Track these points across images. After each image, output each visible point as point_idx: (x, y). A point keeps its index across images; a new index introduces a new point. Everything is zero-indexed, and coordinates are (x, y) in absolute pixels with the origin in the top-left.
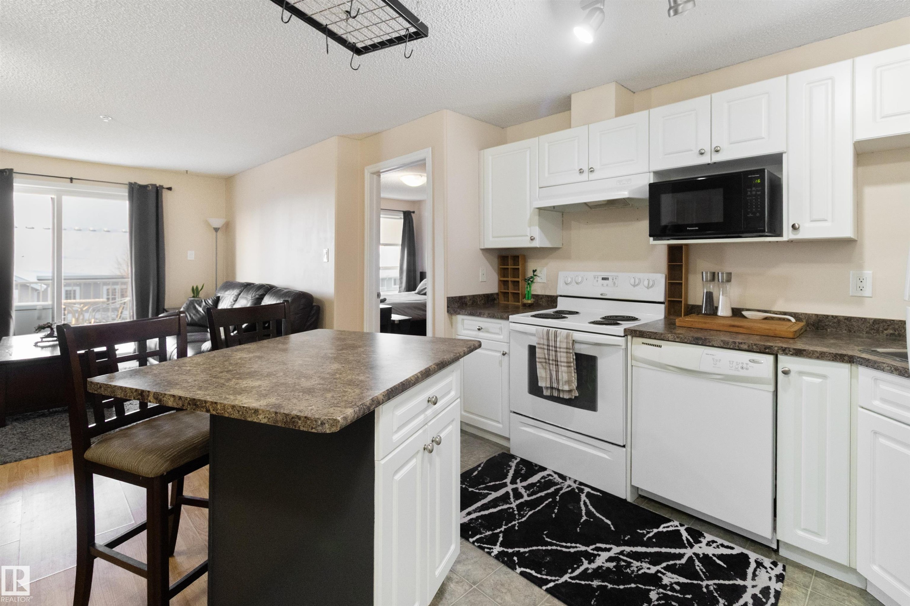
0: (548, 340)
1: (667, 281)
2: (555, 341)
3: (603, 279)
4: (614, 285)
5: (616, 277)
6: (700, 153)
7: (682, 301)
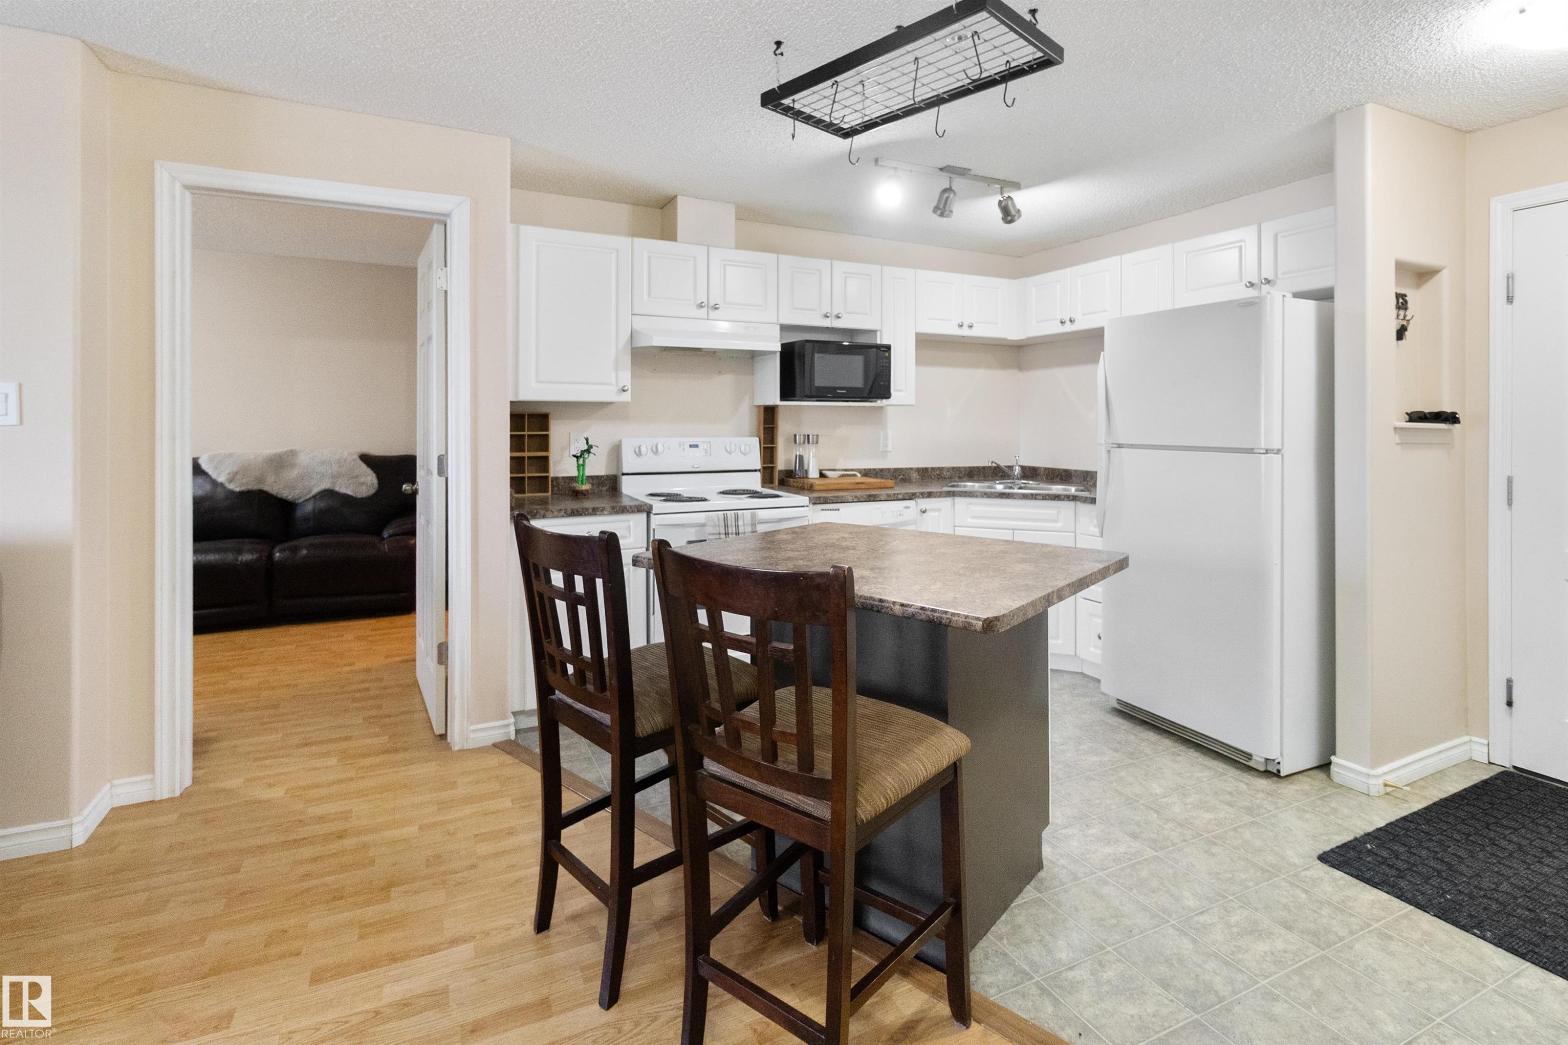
0: (726, 526)
1: (762, 446)
2: (737, 526)
3: (691, 446)
4: (706, 454)
5: (709, 443)
6: (826, 316)
7: (776, 467)
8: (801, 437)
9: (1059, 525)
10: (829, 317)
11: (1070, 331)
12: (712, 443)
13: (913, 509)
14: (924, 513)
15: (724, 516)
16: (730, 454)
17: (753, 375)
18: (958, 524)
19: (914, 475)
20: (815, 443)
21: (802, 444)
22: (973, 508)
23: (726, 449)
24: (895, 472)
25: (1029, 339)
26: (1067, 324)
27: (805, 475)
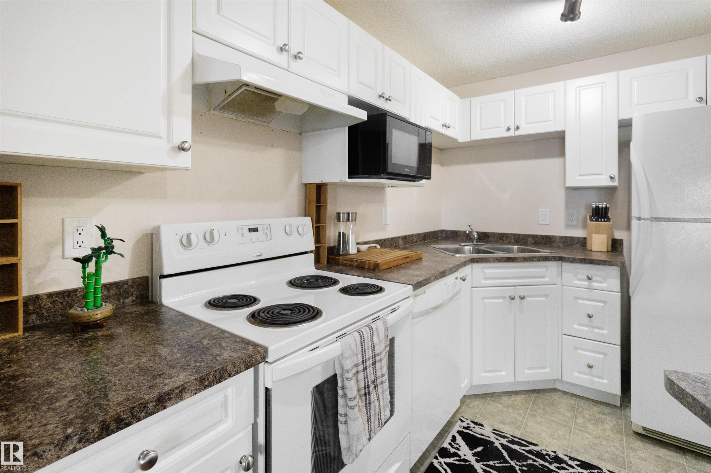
1: (315, 225)
3: (251, 230)
4: (267, 238)
5: (267, 225)
6: (380, 96)
7: (325, 246)
8: (344, 215)
9: (547, 279)
10: (383, 98)
11: (513, 135)
12: (269, 224)
13: (459, 278)
14: (464, 280)
15: (361, 336)
16: (289, 236)
17: (301, 152)
18: (474, 286)
19: (401, 242)
20: (354, 220)
21: (344, 222)
22: (487, 271)
23: (285, 231)
24: (391, 241)
25: (472, 142)
26: (512, 130)
27: (347, 251)
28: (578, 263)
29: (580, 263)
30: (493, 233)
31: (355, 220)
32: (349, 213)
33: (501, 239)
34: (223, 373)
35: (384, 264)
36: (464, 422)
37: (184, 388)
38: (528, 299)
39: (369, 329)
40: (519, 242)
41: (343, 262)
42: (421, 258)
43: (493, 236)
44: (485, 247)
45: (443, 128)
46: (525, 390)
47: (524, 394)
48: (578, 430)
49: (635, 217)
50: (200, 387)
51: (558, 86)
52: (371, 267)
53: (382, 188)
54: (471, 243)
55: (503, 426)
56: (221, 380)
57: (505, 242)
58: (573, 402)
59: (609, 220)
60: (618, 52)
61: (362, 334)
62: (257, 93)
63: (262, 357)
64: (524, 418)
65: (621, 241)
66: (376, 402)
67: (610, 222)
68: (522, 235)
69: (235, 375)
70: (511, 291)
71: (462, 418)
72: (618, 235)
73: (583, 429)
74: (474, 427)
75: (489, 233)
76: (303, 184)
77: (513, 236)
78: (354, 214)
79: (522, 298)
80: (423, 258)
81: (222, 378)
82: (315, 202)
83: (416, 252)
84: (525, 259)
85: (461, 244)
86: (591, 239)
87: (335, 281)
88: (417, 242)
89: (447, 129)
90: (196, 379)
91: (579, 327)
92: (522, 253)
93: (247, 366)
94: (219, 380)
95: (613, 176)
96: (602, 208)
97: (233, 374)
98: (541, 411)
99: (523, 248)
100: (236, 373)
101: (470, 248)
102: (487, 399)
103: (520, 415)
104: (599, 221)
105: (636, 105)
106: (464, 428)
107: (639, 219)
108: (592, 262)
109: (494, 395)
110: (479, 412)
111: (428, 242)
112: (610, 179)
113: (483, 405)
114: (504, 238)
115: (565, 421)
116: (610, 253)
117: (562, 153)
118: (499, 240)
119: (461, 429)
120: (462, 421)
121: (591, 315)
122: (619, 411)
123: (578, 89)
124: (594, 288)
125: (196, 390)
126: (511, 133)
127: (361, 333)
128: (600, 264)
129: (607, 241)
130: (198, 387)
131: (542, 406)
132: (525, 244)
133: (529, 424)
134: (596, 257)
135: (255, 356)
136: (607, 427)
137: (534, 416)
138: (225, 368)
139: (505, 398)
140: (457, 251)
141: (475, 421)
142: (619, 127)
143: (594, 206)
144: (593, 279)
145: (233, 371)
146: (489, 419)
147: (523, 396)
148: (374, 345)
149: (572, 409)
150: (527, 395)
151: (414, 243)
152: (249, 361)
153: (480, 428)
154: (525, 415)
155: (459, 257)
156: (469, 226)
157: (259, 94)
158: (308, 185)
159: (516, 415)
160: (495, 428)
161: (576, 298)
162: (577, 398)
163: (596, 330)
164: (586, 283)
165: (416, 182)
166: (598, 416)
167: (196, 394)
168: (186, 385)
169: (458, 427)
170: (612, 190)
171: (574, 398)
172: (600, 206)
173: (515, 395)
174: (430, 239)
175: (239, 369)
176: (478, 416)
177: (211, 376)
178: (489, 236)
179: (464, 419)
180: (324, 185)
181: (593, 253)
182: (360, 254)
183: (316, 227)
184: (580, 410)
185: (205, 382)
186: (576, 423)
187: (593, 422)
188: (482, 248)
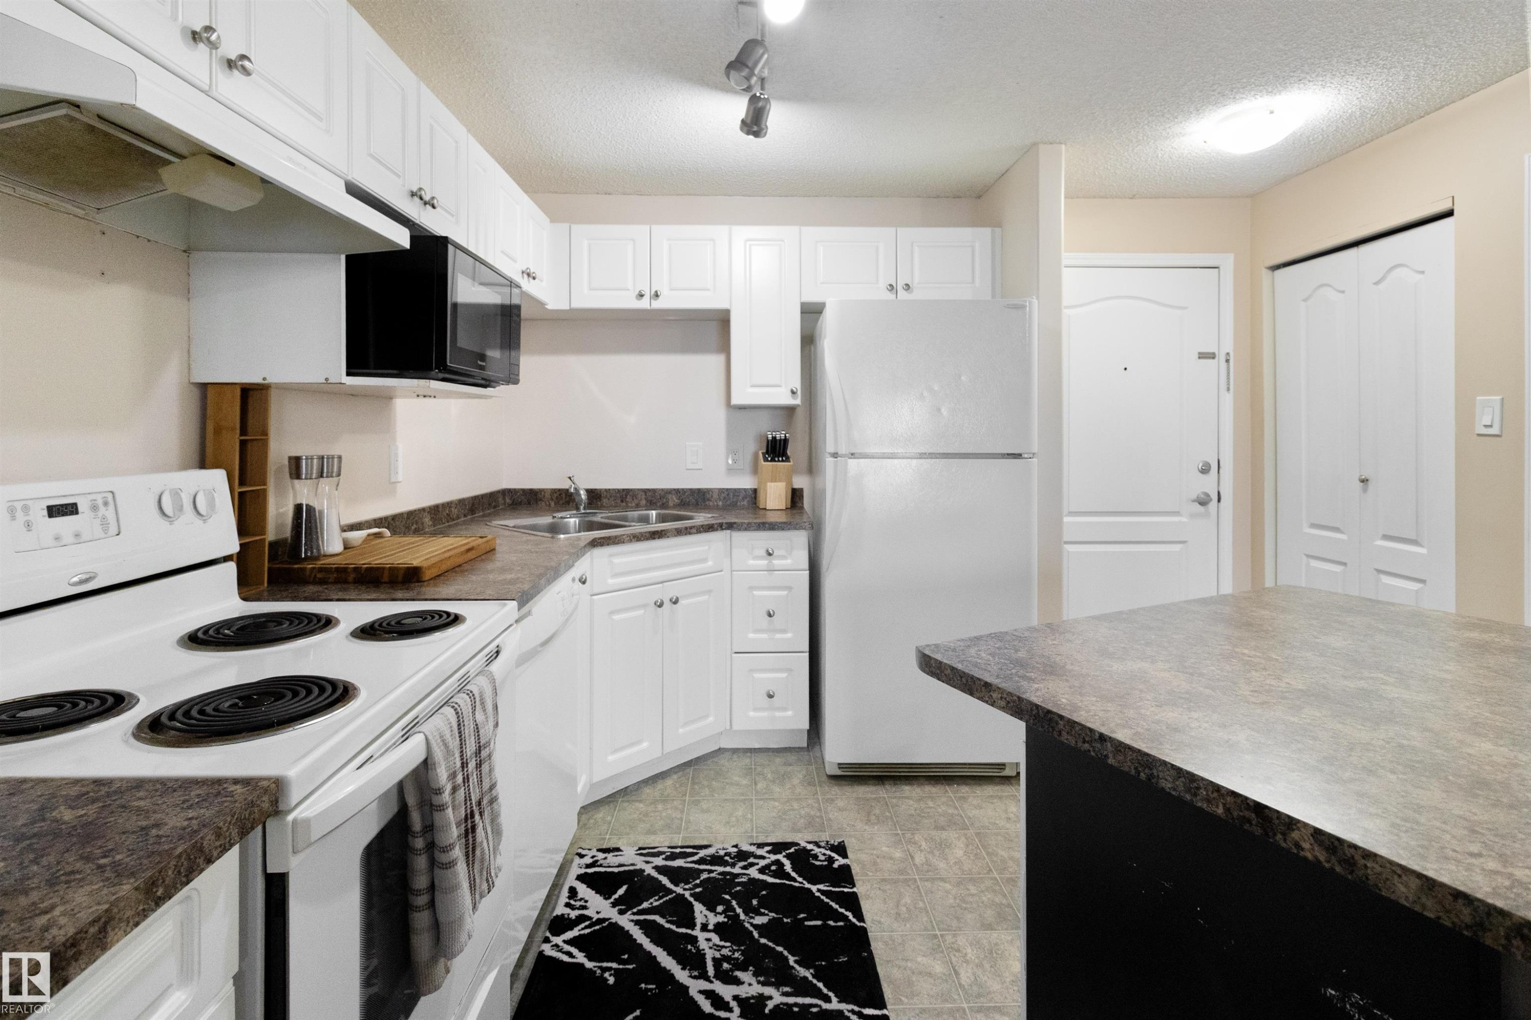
1: (236, 490)
3: (53, 512)
4: (106, 531)
5: (105, 495)
6: (413, 194)
7: (264, 540)
8: (312, 462)
9: (710, 563)
10: (421, 198)
11: (649, 308)
12: (112, 492)
13: (577, 580)
14: (584, 583)
15: (457, 713)
16: (171, 523)
17: (189, 300)
18: (596, 591)
19: (427, 520)
20: (334, 474)
21: (311, 479)
22: (616, 560)
23: (161, 508)
24: (408, 518)
25: (572, 310)
26: (646, 298)
27: (318, 550)
28: (755, 530)
29: (757, 530)
30: (608, 491)
31: (339, 475)
32: (323, 458)
33: (622, 501)
34: (196, 858)
35: (429, 568)
36: (586, 855)
37: (110, 919)
38: (683, 602)
39: (468, 697)
40: (655, 503)
41: (316, 575)
42: (494, 549)
43: (608, 496)
44: (602, 518)
45: (523, 277)
46: (678, 766)
47: (676, 773)
48: (761, 800)
49: (829, 453)
50: (146, 907)
51: (720, 231)
52: (398, 576)
53: (387, 397)
54: (575, 512)
55: (653, 837)
56: (191, 876)
57: (630, 505)
58: (747, 761)
59: (788, 459)
60: (796, 196)
61: (459, 709)
62: (102, 131)
63: (272, 802)
64: (682, 812)
65: (801, 490)
66: (485, 844)
67: (789, 462)
68: (660, 490)
69: (220, 857)
70: (657, 593)
71: (580, 851)
72: (800, 482)
73: (766, 796)
74: (605, 858)
75: (601, 490)
76: (193, 383)
77: (643, 494)
78: (336, 460)
79: (676, 602)
80: (497, 548)
81: (194, 871)
82: (238, 431)
83: (481, 537)
84: (679, 532)
85: (554, 515)
86: (766, 491)
87: (326, 621)
88: (458, 518)
89: (529, 280)
90: (136, 889)
91: (757, 635)
92: (663, 522)
93: (243, 829)
94: (186, 876)
95: (794, 389)
96: (780, 440)
97: (215, 854)
98: (707, 791)
99: (664, 514)
100: (221, 852)
101: (575, 521)
102: (617, 802)
103: (676, 808)
104: (775, 461)
105: (822, 283)
106: (588, 866)
107: (835, 455)
108: (773, 527)
109: (628, 791)
110: (608, 830)
111: (479, 517)
112: (790, 394)
113: (613, 816)
114: (629, 499)
115: (742, 794)
116: (789, 511)
117: (724, 346)
118: (619, 501)
119: (583, 871)
120: (581, 856)
121: (772, 613)
122: (806, 753)
123: (748, 243)
124: (776, 568)
125: (138, 914)
126: (644, 304)
127: (456, 706)
128: (783, 530)
129: (786, 492)
130: (141, 908)
131: (705, 783)
132: (664, 506)
133: (691, 818)
134: (772, 518)
135: (258, 802)
136: (796, 781)
137: (697, 803)
138: (199, 845)
139: (647, 791)
140: (554, 529)
141: (604, 847)
142: (802, 313)
143: (770, 437)
144: (775, 554)
145: (216, 848)
146: (628, 834)
147: (675, 777)
148: (477, 728)
149: (748, 772)
150: (681, 773)
151: (454, 520)
152: (247, 816)
153: (616, 856)
154: (684, 806)
155: (567, 539)
156: (570, 478)
157: (106, 134)
158: (210, 388)
159: (669, 812)
160: (641, 846)
161: (752, 588)
162: (751, 753)
163: (778, 636)
164: (763, 563)
165: (488, 389)
166: (782, 769)
167: (137, 924)
168: (115, 910)
169: (576, 869)
170: (790, 410)
171: (749, 754)
172: (778, 437)
173: (663, 778)
174: (483, 510)
175: (228, 839)
176: (608, 837)
177: (170, 872)
178: (600, 496)
179: (584, 852)
180: (257, 390)
181: (768, 512)
182: (350, 553)
183: (241, 494)
184: (759, 769)
185: (157, 891)
186: (757, 792)
187: (777, 781)
188: (599, 518)
